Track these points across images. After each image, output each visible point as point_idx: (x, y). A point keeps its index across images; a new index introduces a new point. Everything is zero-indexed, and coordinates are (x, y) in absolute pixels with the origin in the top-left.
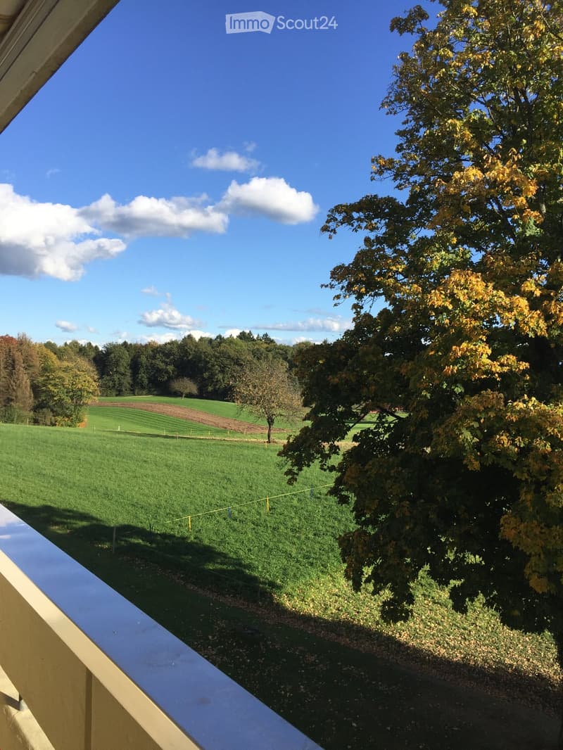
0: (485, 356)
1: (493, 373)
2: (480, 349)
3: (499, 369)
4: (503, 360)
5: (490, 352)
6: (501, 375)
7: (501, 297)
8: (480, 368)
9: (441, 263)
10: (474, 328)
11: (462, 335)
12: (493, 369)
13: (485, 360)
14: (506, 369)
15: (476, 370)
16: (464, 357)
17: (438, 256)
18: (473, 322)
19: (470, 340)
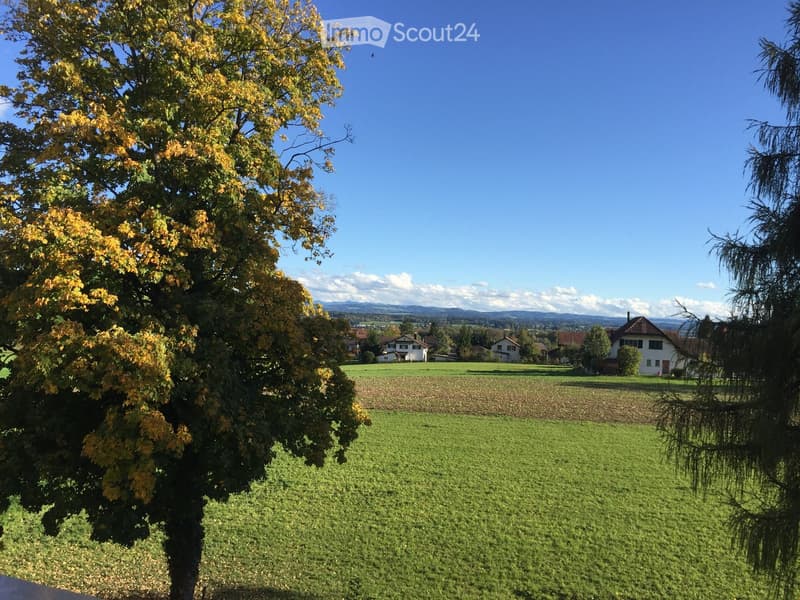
0: (77, 289)
1: (81, 304)
2: (72, 283)
3: (87, 301)
4: (95, 292)
5: (82, 286)
6: (88, 306)
7: (97, 235)
8: (70, 301)
9: (56, 198)
10: (69, 263)
11: (54, 269)
12: (82, 302)
13: (77, 292)
14: (94, 302)
15: (65, 302)
16: (55, 289)
17: (52, 189)
18: (67, 257)
19: (64, 274)
